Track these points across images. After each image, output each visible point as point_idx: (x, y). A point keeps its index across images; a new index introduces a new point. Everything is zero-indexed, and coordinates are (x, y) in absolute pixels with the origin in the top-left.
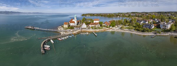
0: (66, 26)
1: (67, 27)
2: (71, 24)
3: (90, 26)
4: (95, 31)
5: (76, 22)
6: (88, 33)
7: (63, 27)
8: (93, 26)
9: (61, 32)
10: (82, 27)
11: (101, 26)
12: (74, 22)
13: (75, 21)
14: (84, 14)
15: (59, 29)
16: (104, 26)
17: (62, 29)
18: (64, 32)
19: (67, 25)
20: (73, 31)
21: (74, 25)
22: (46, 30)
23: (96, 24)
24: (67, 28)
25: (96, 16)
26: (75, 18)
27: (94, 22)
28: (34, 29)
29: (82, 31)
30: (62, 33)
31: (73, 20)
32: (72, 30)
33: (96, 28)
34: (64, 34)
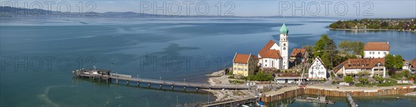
0: (241, 70)
1: (246, 74)
2: (266, 63)
3: (344, 71)
4: (359, 93)
5: (285, 54)
6: (323, 100)
7: (232, 73)
8: (355, 71)
9: (217, 91)
10: (310, 76)
11: (391, 72)
12: (277, 55)
13: (282, 48)
14: (339, 23)
15: (211, 80)
16: (406, 75)
17: (225, 81)
18: (229, 92)
19: (246, 67)
20: (266, 90)
21: (277, 66)
22: (160, 82)
23: (370, 63)
24: (243, 78)
25: (397, 28)
26: (282, 36)
27: (367, 54)
28: (110, 80)
29: (302, 90)
30: (220, 96)
31: (275, 47)
32: (261, 87)
33: (364, 83)
34: (229, 98)
